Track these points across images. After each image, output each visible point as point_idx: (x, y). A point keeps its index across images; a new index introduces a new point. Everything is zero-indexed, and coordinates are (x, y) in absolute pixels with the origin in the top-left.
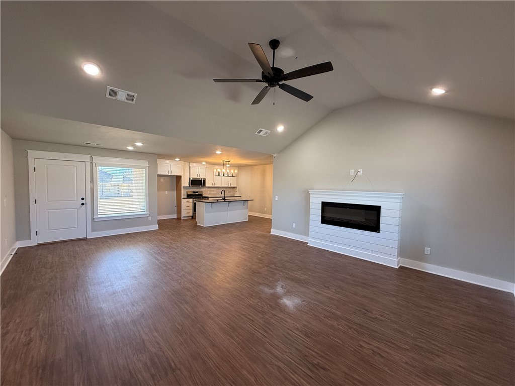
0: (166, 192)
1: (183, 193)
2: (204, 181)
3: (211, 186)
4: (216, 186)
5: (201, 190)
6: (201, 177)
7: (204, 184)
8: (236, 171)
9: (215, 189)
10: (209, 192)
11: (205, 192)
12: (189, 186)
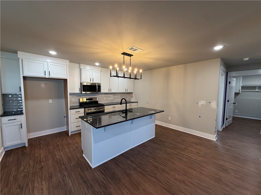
0: (51, 101)
1: (72, 101)
2: (99, 87)
3: (107, 91)
4: (113, 91)
5: (96, 97)
6: (96, 81)
7: (99, 90)
8: (141, 71)
9: (112, 95)
10: (105, 98)
11: (101, 99)
12: (80, 92)
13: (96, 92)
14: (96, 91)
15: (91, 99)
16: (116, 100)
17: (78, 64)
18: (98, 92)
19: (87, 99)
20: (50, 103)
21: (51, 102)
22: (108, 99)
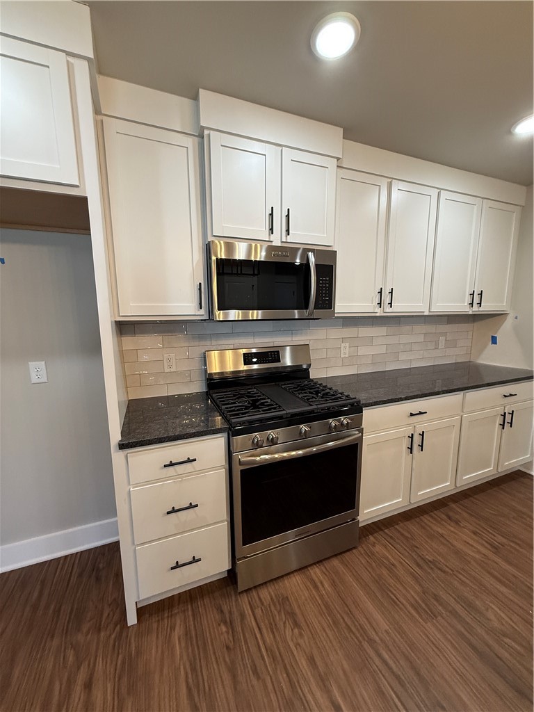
2: (327, 272)
6: (308, 234)
7: (326, 299)
12: (203, 313)
13: (306, 313)
14: (306, 307)
15: (272, 355)
16: (403, 357)
17: (186, 102)
18: (318, 313)
19: (248, 359)
20: (34, 379)
21: (44, 379)
22: (362, 351)
